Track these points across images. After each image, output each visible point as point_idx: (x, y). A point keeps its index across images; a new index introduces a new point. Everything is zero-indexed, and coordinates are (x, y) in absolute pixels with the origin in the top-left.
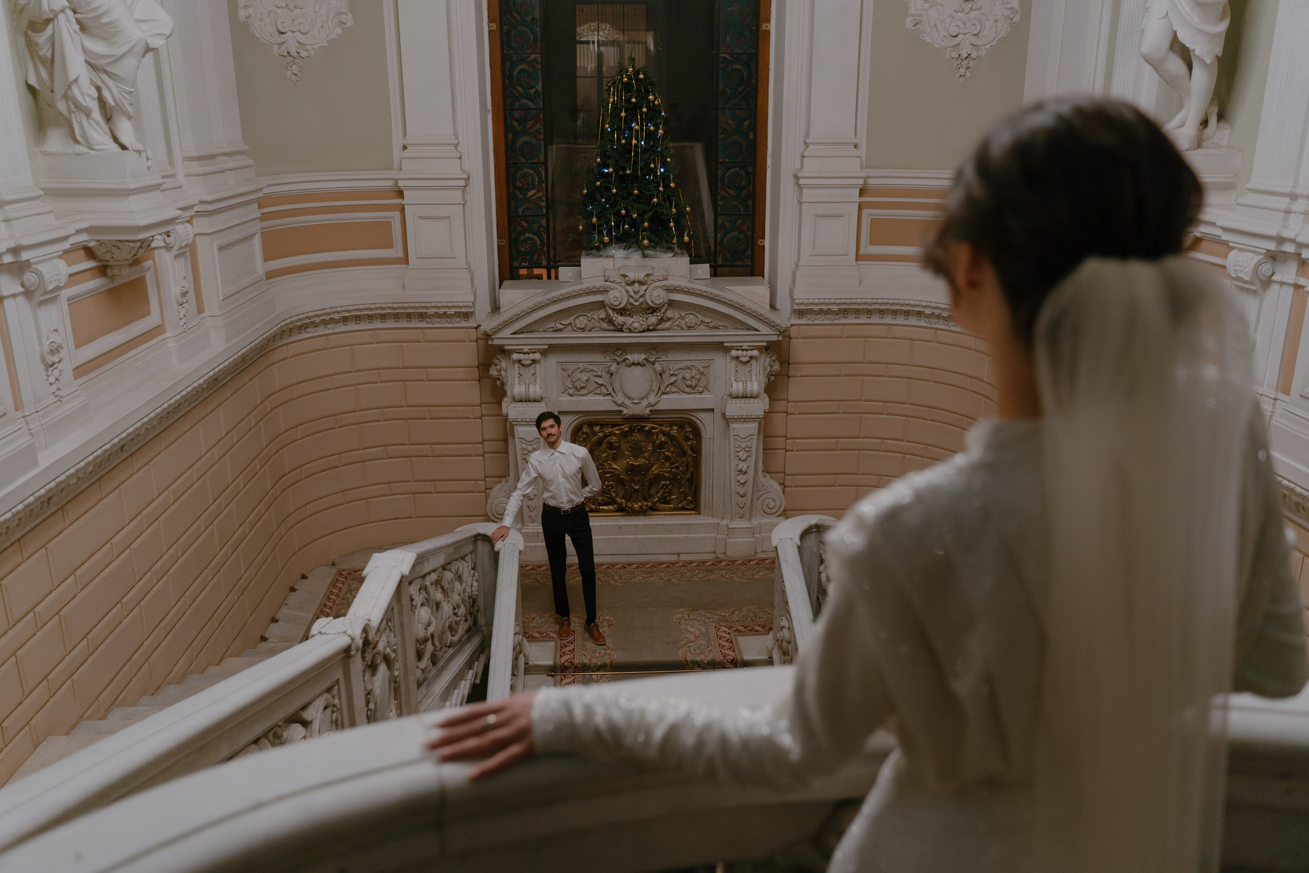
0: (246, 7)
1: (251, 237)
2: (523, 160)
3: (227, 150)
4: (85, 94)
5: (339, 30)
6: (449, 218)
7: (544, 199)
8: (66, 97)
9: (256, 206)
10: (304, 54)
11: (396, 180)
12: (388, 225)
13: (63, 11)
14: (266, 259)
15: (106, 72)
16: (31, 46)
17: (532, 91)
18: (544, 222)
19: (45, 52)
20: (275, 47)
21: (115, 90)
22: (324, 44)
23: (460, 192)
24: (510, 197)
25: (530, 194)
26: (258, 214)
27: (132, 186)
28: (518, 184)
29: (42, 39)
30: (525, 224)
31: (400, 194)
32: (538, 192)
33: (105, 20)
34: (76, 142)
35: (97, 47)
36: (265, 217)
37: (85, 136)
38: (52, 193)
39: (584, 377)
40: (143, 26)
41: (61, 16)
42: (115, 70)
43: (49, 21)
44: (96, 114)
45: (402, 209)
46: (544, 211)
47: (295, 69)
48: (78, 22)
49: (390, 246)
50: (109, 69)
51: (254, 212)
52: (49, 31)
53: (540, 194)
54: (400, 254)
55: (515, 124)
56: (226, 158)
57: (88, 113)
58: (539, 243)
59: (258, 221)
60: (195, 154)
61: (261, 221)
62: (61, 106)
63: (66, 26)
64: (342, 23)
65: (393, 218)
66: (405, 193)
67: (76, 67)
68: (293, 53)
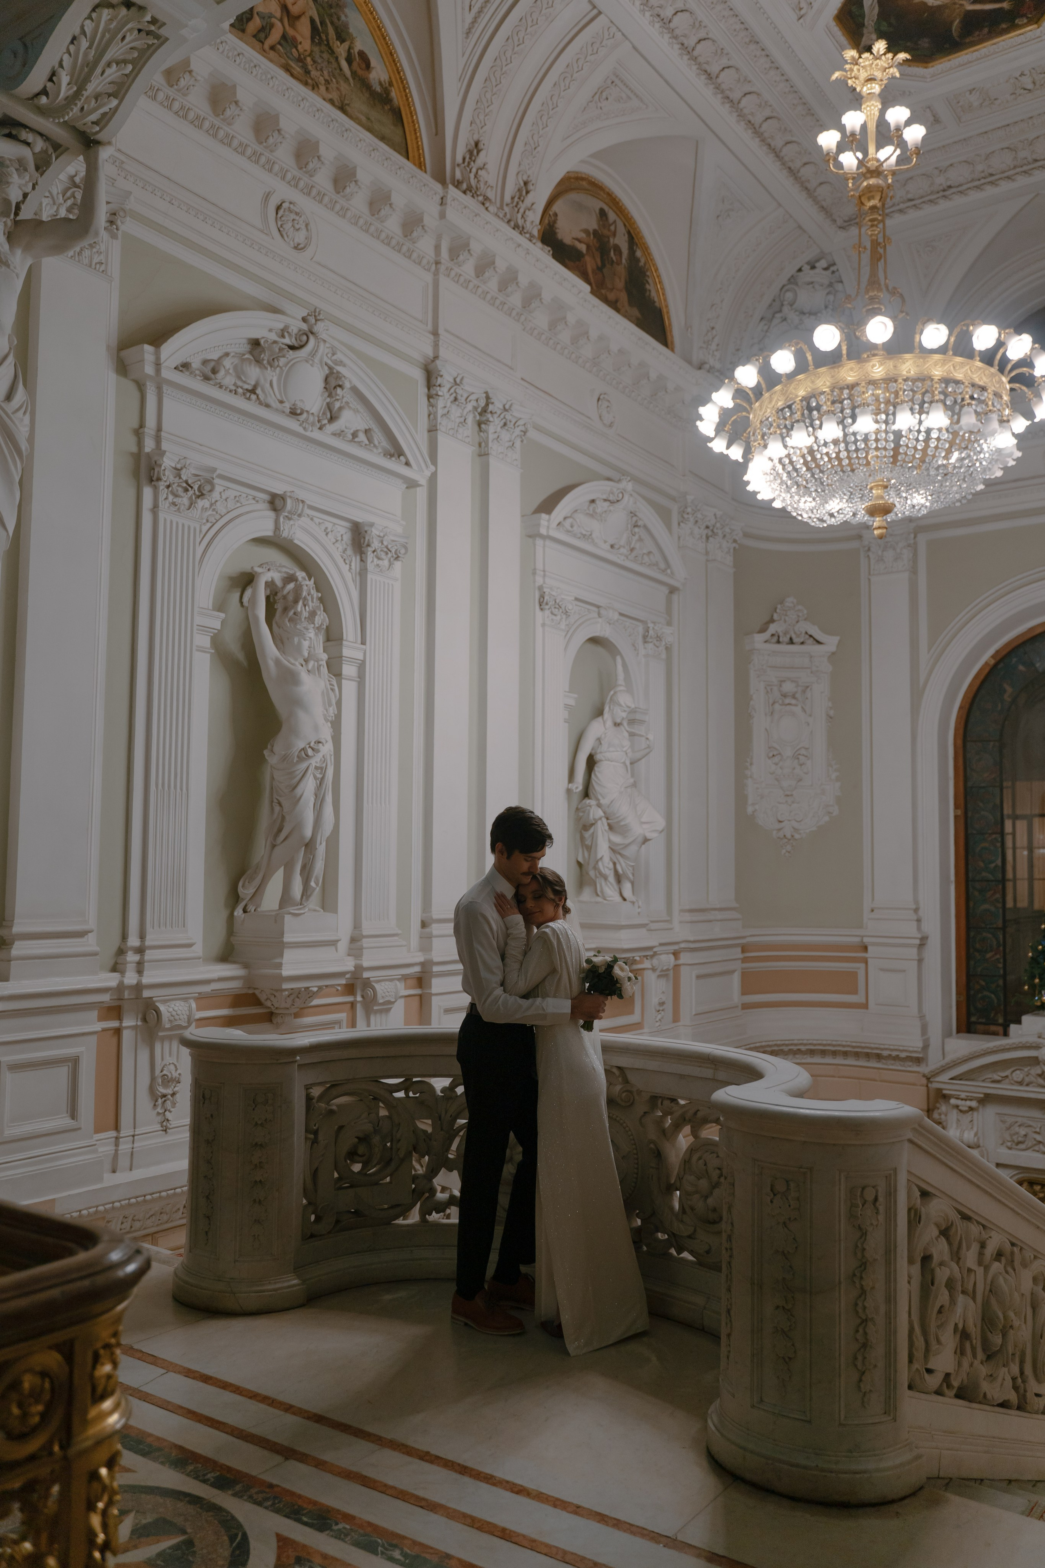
0: (753, 804)
1: (733, 971)
2: (983, 925)
3: (718, 906)
4: (606, 867)
5: (827, 818)
6: (904, 971)
7: (1002, 960)
8: (595, 868)
9: (739, 950)
10: (797, 836)
11: (862, 937)
12: (854, 975)
13: (600, 819)
14: (744, 993)
15: (620, 854)
16: (582, 838)
17: (993, 865)
18: (1001, 982)
19: (588, 842)
20: (775, 832)
21: (624, 865)
22: (814, 829)
23: (914, 951)
24: (969, 957)
25: (989, 955)
26: (741, 956)
27: (623, 923)
28: (978, 946)
29: (587, 835)
30: (983, 983)
31: (865, 949)
32: (996, 954)
33: (622, 823)
34: (598, 895)
35: (616, 839)
36: (745, 960)
37: (602, 892)
39: (1023, 1132)
40: (645, 826)
41: (599, 822)
42: (625, 852)
43: (593, 824)
44: (612, 879)
45: (865, 961)
46: (1002, 972)
47: (789, 848)
48: (609, 825)
49: (855, 992)
50: (621, 852)
51: (737, 953)
52: (592, 830)
53: (998, 956)
54: (863, 1001)
55: (976, 893)
56: (717, 912)
57: (606, 878)
58: (996, 1001)
59: (740, 961)
60: (687, 907)
61: (743, 962)
62: (592, 873)
63: (601, 827)
64: (829, 813)
65: (859, 968)
66: (870, 948)
67: (603, 849)
68: (789, 836)
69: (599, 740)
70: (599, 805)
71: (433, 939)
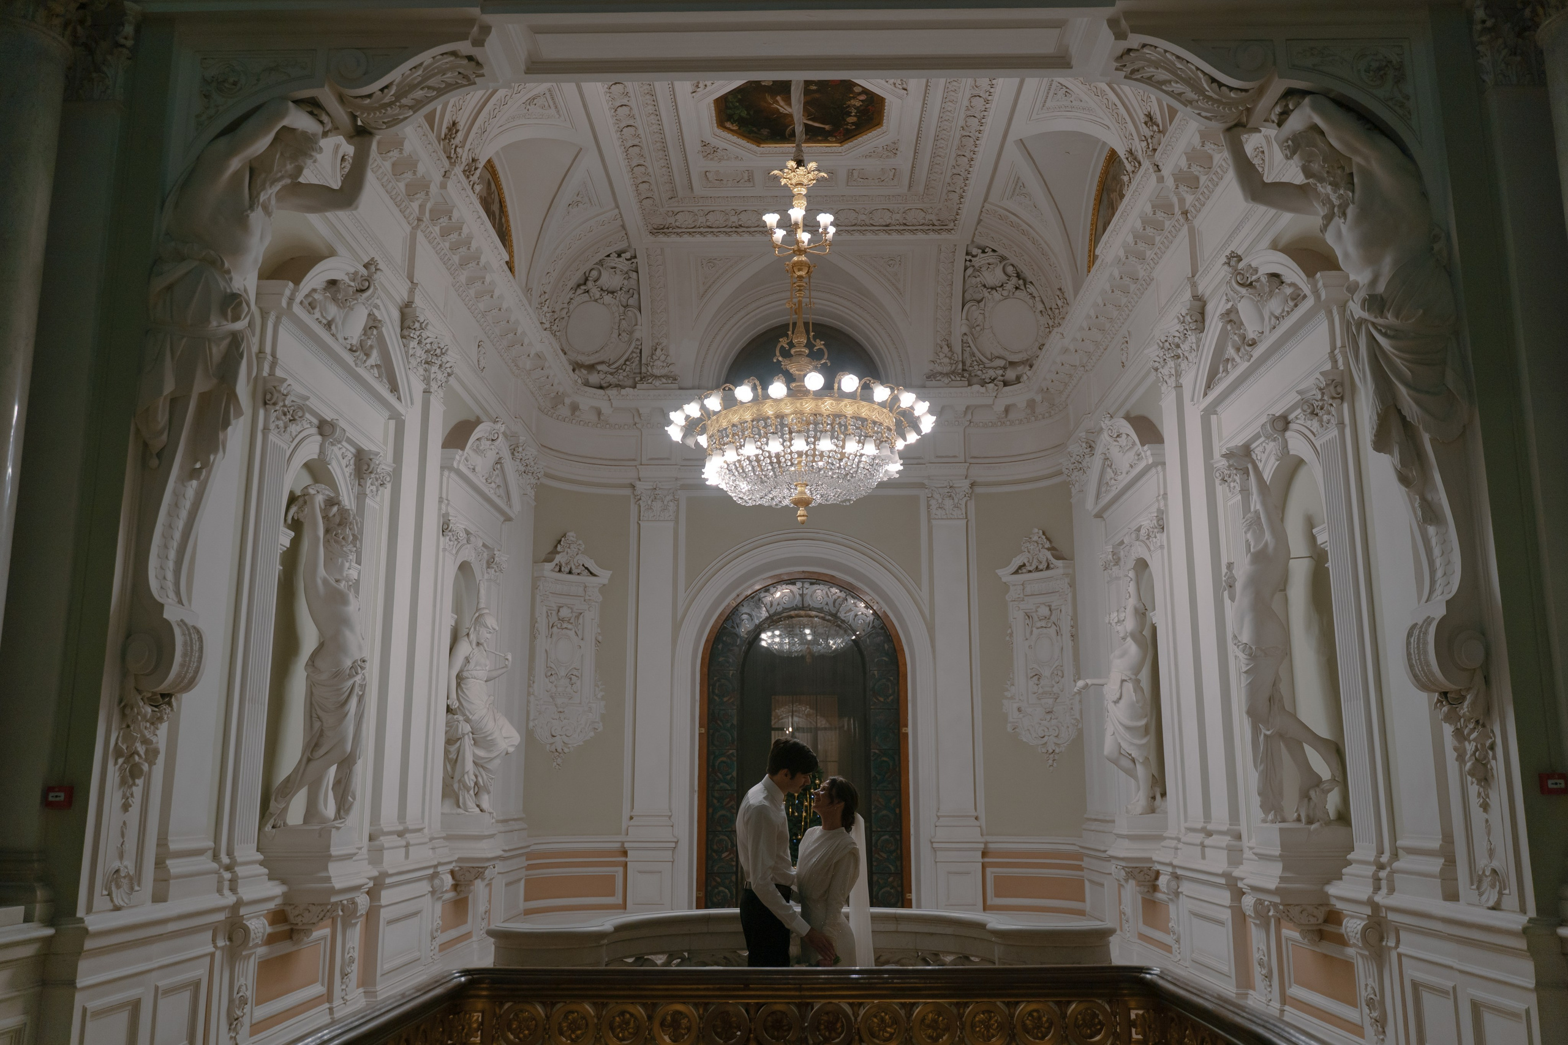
0: (534, 720)
1: (519, 880)
2: (720, 829)
3: (516, 817)
4: (470, 780)
5: (592, 734)
6: (660, 872)
7: (735, 859)
8: (460, 782)
9: (524, 858)
10: (566, 750)
11: (623, 843)
12: (612, 878)
13: (468, 734)
14: (526, 900)
15: (482, 767)
17: (729, 777)
18: (734, 878)
19: (453, 756)
20: (548, 746)
21: (485, 777)
22: (581, 743)
23: (671, 852)
24: (708, 858)
25: (724, 855)
26: (526, 864)
27: (486, 833)
28: (715, 847)
29: (453, 749)
30: (719, 880)
31: (625, 853)
32: (730, 854)
33: (489, 738)
34: (459, 807)
35: (481, 753)
36: (530, 867)
37: (465, 803)
38: (448, 838)
40: (507, 741)
41: (466, 737)
42: (489, 766)
43: (459, 739)
44: (472, 791)
45: (625, 865)
46: (735, 869)
47: (559, 761)
48: (473, 739)
49: (613, 894)
50: (486, 765)
51: (523, 862)
52: (458, 744)
53: (732, 856)
54: (620, 901)
55: (715, 801)
56: (513, 822)
57: (468, 790)
58: (729, 895)
59: (524, 869)
60: (501, 818)
61: (527, 870)
63: (468, 742)
64: (595, 729)
65: (617, 872)
66: (629, 852)
67: (469, 763)
68: (559, 750)
69: (467, 660)
70: (467, 720)
71: (386, 852)
